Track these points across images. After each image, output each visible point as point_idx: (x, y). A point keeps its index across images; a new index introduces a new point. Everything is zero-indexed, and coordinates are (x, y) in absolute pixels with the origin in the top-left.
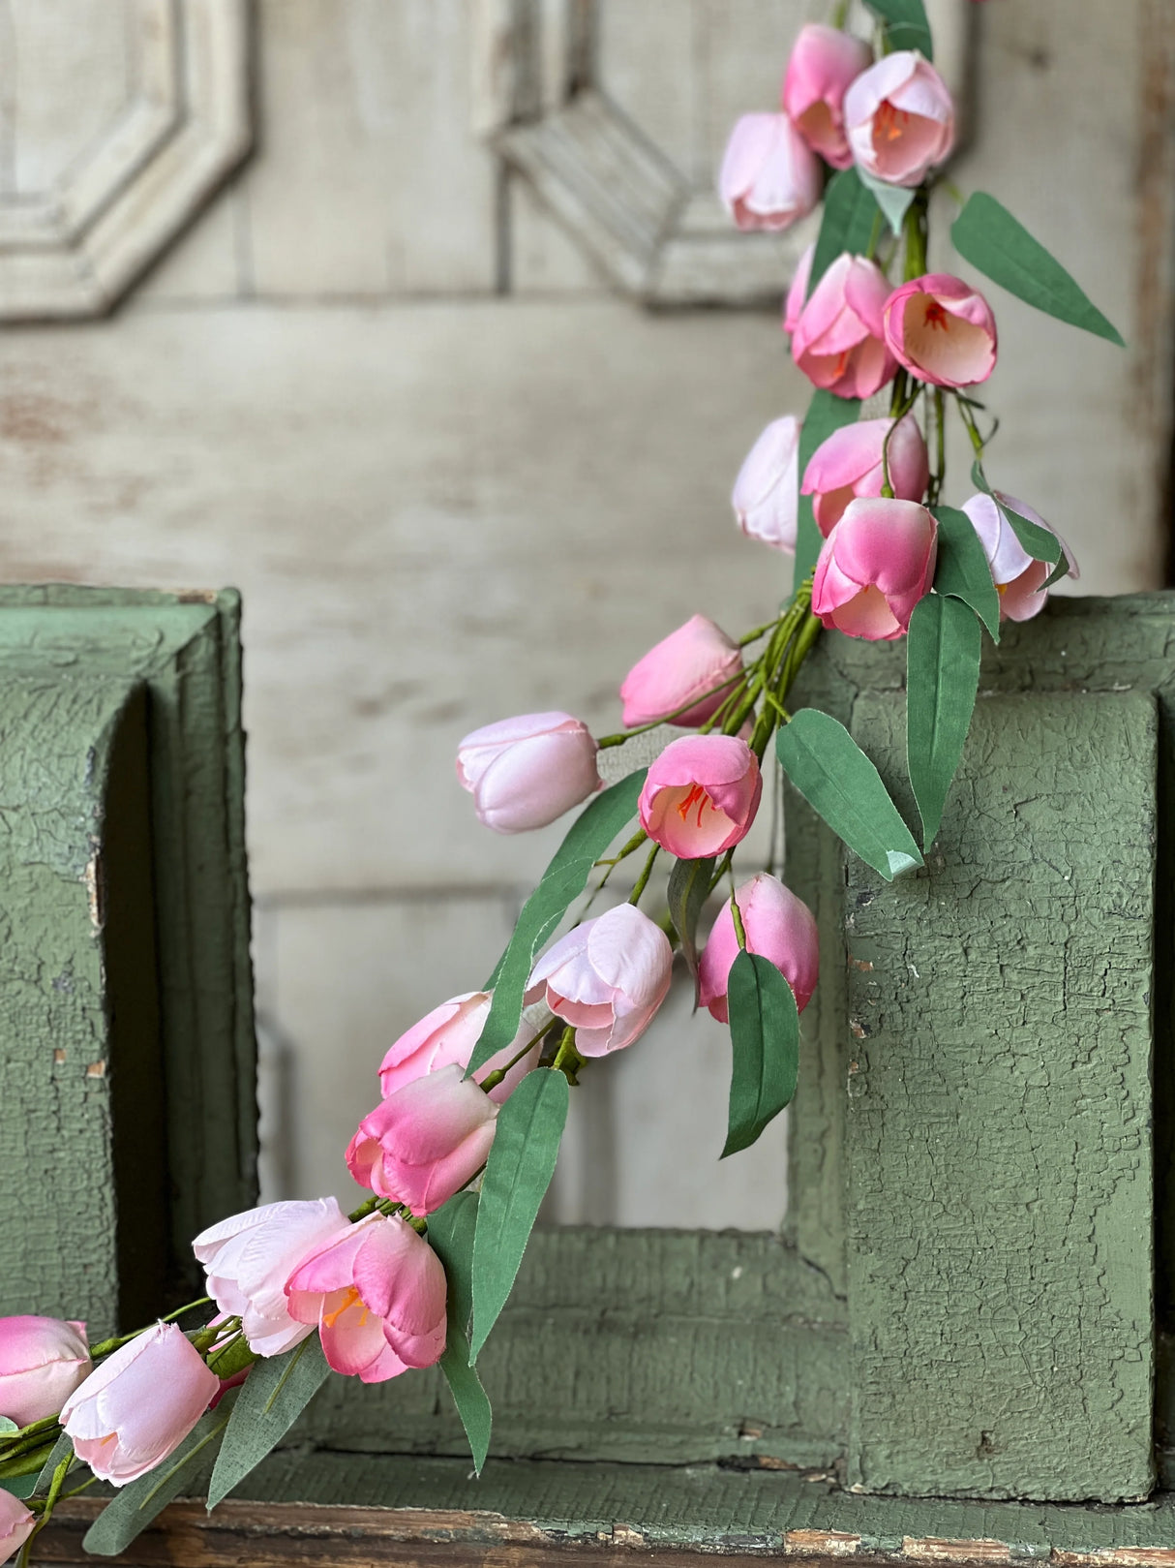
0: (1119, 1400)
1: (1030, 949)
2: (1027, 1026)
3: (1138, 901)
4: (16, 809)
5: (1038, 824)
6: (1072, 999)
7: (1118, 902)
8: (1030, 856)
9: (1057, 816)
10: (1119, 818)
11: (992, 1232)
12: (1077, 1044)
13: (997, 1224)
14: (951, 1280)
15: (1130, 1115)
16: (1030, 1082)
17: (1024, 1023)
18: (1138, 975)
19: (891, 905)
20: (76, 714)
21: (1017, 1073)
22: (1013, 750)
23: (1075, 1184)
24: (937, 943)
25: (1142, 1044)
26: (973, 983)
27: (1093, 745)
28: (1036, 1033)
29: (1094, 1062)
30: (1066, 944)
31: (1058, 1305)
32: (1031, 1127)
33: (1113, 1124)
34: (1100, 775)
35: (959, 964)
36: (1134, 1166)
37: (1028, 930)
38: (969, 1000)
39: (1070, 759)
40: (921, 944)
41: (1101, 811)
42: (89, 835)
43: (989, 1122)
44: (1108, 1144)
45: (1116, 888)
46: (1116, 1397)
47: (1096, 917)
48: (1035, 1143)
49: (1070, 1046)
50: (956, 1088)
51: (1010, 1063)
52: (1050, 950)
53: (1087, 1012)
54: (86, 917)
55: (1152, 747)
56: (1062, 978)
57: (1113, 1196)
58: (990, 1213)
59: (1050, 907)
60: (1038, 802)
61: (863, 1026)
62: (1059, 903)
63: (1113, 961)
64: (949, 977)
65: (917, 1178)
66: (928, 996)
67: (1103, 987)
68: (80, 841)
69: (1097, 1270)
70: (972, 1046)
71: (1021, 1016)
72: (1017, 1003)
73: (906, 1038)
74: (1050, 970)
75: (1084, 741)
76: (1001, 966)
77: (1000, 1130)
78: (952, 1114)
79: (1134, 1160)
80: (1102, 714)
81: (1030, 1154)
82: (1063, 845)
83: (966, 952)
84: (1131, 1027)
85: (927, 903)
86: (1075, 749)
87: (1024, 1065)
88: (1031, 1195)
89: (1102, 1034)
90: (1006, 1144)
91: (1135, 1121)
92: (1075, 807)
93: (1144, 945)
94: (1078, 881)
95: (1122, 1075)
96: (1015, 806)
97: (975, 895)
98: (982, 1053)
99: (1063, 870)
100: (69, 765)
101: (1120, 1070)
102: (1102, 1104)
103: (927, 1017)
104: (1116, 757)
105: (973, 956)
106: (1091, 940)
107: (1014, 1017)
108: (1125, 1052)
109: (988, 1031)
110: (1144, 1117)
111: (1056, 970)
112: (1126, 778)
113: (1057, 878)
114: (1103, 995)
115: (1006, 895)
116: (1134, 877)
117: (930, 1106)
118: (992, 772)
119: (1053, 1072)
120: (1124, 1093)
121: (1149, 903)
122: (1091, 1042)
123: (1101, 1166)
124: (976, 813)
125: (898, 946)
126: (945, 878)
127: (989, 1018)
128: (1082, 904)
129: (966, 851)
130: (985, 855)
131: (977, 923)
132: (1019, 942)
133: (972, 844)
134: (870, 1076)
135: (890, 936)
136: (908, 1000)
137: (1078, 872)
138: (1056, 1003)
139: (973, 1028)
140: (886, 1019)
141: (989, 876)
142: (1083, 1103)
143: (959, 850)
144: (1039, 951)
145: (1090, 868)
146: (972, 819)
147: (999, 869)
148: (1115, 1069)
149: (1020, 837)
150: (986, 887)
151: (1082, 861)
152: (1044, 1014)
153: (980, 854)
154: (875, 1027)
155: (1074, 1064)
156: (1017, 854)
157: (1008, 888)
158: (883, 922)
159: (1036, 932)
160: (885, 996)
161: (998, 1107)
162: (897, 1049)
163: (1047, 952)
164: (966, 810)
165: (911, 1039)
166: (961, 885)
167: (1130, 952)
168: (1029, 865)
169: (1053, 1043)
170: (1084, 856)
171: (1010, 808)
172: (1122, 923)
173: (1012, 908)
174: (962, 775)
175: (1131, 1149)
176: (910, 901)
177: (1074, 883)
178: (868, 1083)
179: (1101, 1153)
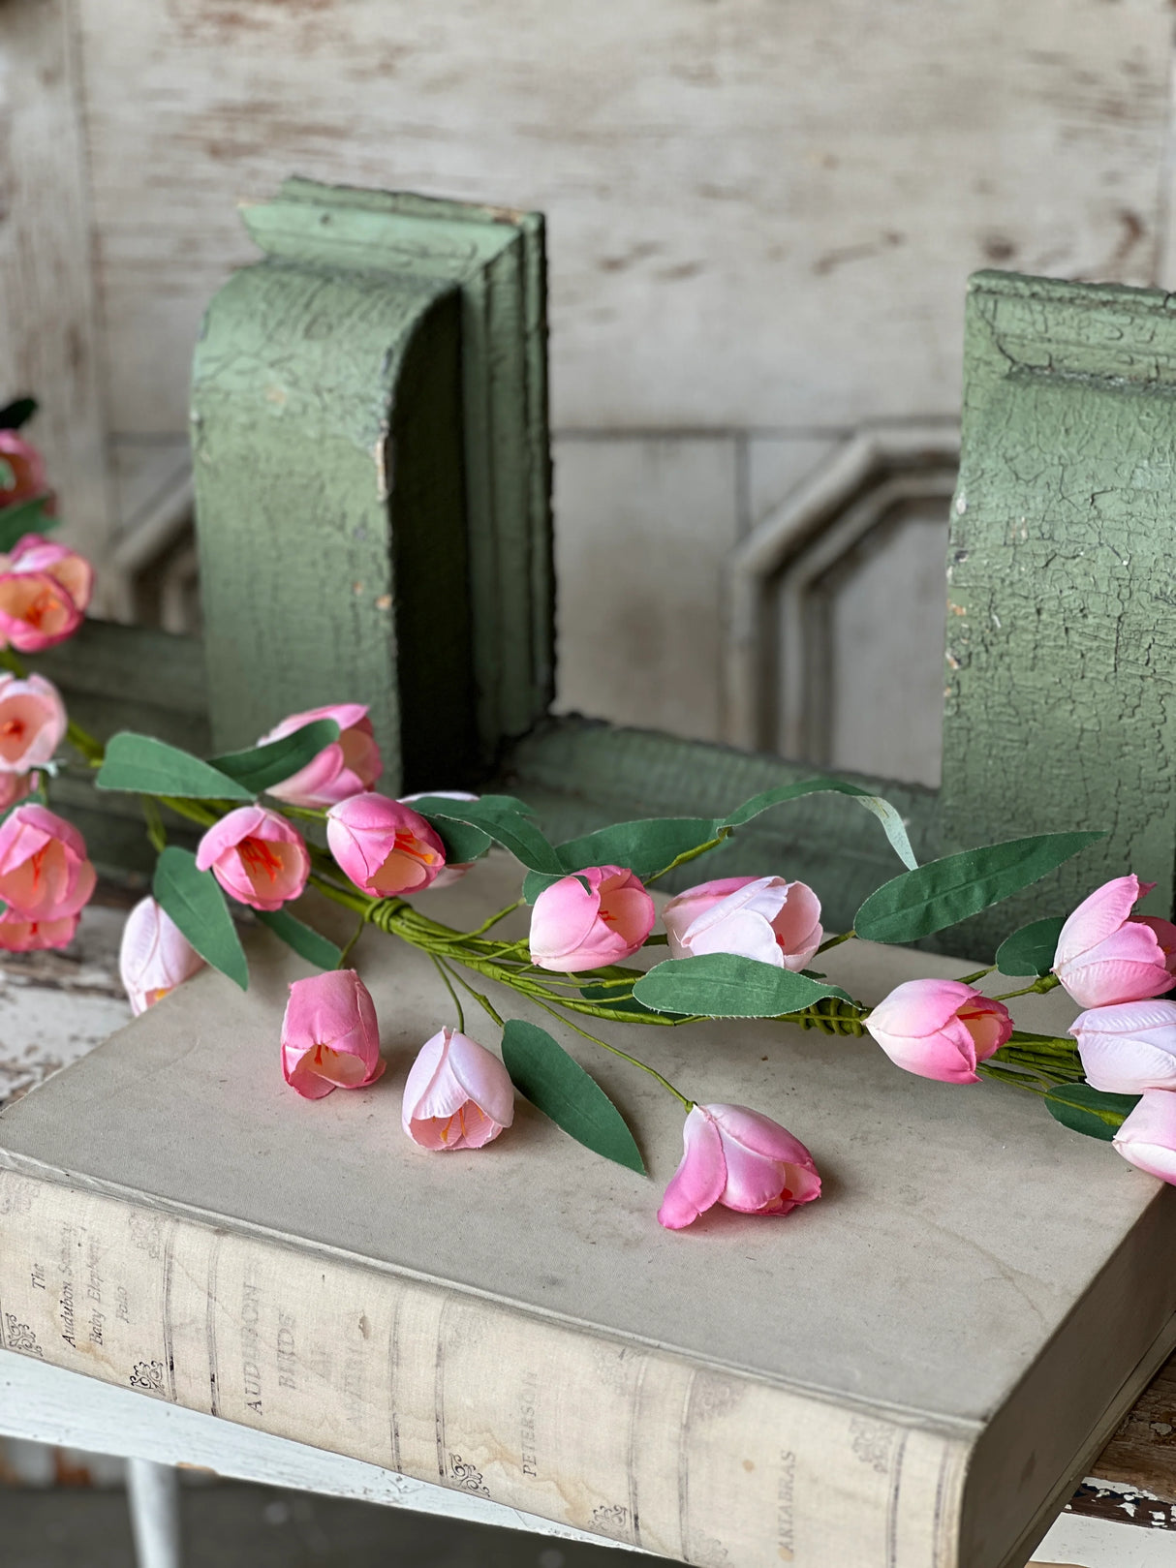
1: (1090, 617)
2: (1085, 680)
4: (330, 390)
5: (1109, 513)
6: (1122, 663)
7: (1164, 589)
8: (1097, 541)
9: (1124, 508)
12: (1124, 701)
15: (1164, 764)
16: (1085, 726)
17: (1083, 677)
18: (1174, 652)
19: (982, 565)
20: (386, 316)
21: (1075, 717)
22: (1105, 444)
23: (1117, 813)
24: (1016, 601)
26: (1043, 638)
28: (1091, 687)
29: (1137, 718)
30: (1119, 618)
32: (1085, 762)
33: (1150, 771)
34: (1170, 477)
35: (1033, 621)
36: (1164, 806)
37: (1090, 601)
38: (1040, 652)
39: (1149, 459)
40: (1003, 600)
41: (1162, 509)
42: (379, 421)
43: (1051, 753)
44: (1144, 785)
45: (1164, 577)
47: (1145, 599)
48: (1087, 775)
49: (1119, 701)
50: (1027, 721)
51: (1070, 707)
52: (1106, 622)
53: (1132, 676)
54: (375, 483)
56: (1114, 645)
57: (1146, 828)
58: (1048, 825)
59: (1109, 586)
60: (1113, 493)
61: (955, 660)
62: (1116, 583)
63: (1156, 638)
64: (1025, 630)
66: (1008, 642)
67: (1147, 657)
68: (373, 424)
70: (1041, 689)
71: (1080, 672)
72: (1077, 660)
73: (989, 674)
74: (1105, 638)
75: (1166, 443)
76: (1067, 629)
77: (1059, 761)
78: (1022, 742)
79: (1165, 801)
81: (1082, 783)
82: (1126, 534)
83: (1039, 612)
84: (1168, 694)
85: (1010, 567)
86: (1156, 450)
87: (1081, 710)
88: (1082, 816)
89: (1144, 696)
90: (1063, 772)
91: (1167, 770)
92: (1142, 503)
94: (1134, 567)
95: (1159, 731)
96: (1093, 496)
97: (1050, 566)
98: (1048, 697)
99: (1123, 555)
100: (371, 359)
101: (1157, 727)
102: (1142, 753)
103: (1007, 659)
105: (1044, 616)
106: (1139, 618)
107: (1075, 672)
108: (1162, 713)
109: (1053, 679)
111: (1109, 638)
113: (1117, 562)
114: (1147, 664)
115: (1075, 569)
117: (1005, 732)
119: (1103, 721)
120: (1159, 746)
122: (1135, 701)
123: (1138, 802)
124: (1060, 497)
125: (986, 599)
126: (1027, 548)
127: (1053, 668)
128: (1135, 586)
129: (1046, 528)
130: (1061, 534)
131: (1049, 590)
132: (1081, 611)
133: (1052, 523)
134: (960, 700)
135: (979, 590)
136: (992, 644)
137: (1135, 559)
138: (1108, 665)
139: (1042, 675)
140: (974, 657)
141: (1063, 552)
142: (1126, 749)
143: (1040, 527)
144: (1097, 620)
145: (1144, 558)
146: (1055, 502)
147: (1071, 548)
148: (1153, 726)
149: (1091, 522)
150: (1058, 560)
151: (1139, 550)
152: (1098, 672)
153: (1056, 533)
154: (965, 661)
155: (1120, 717)
156: (1087, 536)
157: (1077, 564)
158: (975, 577)
159: (1095, 604)
160: (974, 637)
161: (1058, 741)
162: (982, 682)
163: (1103, 623)
164: (1052, 493)
165: (993, 677)
166: (1039, 556)
167: (1170, 632)
168: (1096, 547)
169: (1105, 697)
170: (1142, 546)
171: (1087, 495)
172: (1165, 607)
173: (1079, 581)
174: (1056, 461)
175: (1162, 792)
176: (997, 563)
177: (1130, 568)
178: (958, 706)
179: (1139, 791)
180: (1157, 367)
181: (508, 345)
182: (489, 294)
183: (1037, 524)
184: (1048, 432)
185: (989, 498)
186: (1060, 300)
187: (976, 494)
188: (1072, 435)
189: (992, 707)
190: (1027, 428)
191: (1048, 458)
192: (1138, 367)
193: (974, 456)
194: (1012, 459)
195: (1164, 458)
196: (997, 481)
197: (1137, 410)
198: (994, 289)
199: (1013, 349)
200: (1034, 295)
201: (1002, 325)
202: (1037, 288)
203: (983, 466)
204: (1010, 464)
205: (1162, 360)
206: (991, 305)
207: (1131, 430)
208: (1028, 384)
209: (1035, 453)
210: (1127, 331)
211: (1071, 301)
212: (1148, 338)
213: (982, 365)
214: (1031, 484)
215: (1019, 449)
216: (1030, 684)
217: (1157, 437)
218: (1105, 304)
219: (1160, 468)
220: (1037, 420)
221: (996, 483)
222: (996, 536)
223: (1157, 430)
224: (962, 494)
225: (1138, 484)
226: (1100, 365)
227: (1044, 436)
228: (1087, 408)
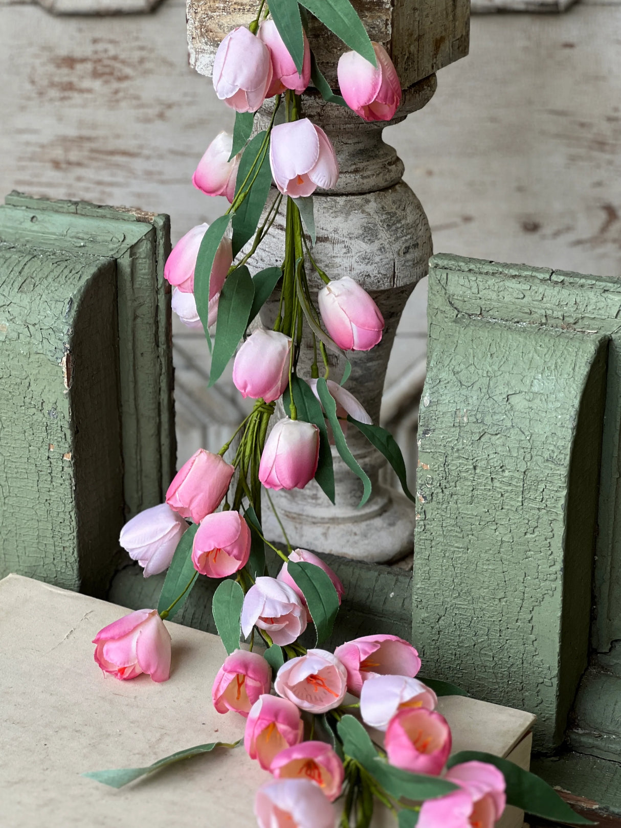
0: (540, 704)
1: (507, 471)
2: (503, 510)
3: (562, 456)
4: (34, 325)
5: (518, 407)
6: (526, 500)
7: (552, 455)
8: (511, 424)
9: (526, 403)
10: (559, 410)
11: (482, 609)
12: (528, 524)
13: (484, 606)
14: (461, 630)
15: (553, 564)
16: (503, 539)
17: (502, 509)
18: (558, 494)
19: (439, 438)
20: (69, 279)
21: (497, 533)
22: (515, 364)
23: (524, 593)
24: (460, 461)
25: (560, 529)
26: (478, 484)
27: (556, 367)
28: (507, 515)
29: (536, 534)
30: (524, 472)
31: (512, 651)
32: (504, 561)
33: (544, 567)
34: (554, 386)
35: (471, 474)
36: (553, 589)
37: (506, 461)
38: (475, 492)
39: (542, 374)
40: (453, 460)
41: (550, 405)
42: (64, 343)
43: (482, 555)
44: (541, 576)
45: (552, 448)
46: (539, 702)
47: (540, 461)
48: (505, 569)
49: (525, 524)
50: (468, 535)
51: (494, 527)
52: (516, 474)
53: (533, 509)
54: (62, 383)
55: (585, 373)
56: (522, 489)
57: (542, 603)
58: (481, 600)
59: (518, 452)
60: (521, 395)
61: (423, 497)
62: (522, 450)
63: (547, 485)
64: (466, 479)
65: (446, 577)
66: (455, 487)
67: (542, 497)
68: (61, 346)
69: (533, 637)
70: (476, 516)
71: (501, 505)
72: (499, 498)
73: (444, 506)
74: (516, 484)
75: (552, 364)
76: (492, 478)
77: (488, 560)
78: (464, 548)
79: (554, 586)
80: (567, 350)
81: (502, 575)
82: (528, 420)
83: (475, 468)
84: (554, 519)
85: (457, 440)
86: (546, 368)
87: (501, 529)
88: (502, 595)
89: (540, 521)
90: (490, 567)
91: (555, 567)
92: (537, 401)
93: (563, 480)
94: (533, 441)
95: (549, 543)
96: (508, 396)
97: (482, 439)
98: (480, 520)
99: (527, 433)
100: (60, 305)
101: (549, 541)
102: (538, 556)
103: (455, 497)
104: (566, 376)
105: (478, 471)
106: (537, 472)
107: (497, 505)
108: (552, 531)
109: (484, 510)
110: (559, 566)
111: (518, 484)
112: (567, 388)
113: (523, 438)
114: (542, 501)
115: (497, 442)
116: (561, 443)
117: (454, 542)
118: (501, 375)
119: (515, 536)
120: (550, 552)
121: (568, 458)
122: (535, 524)
123: (537, 587)
124: (488, 397)
125: (442, 459)
126: (467, 428)
127: (485, 503)
128: (534, 453)
129: (479, 416)
130: (488, 420)
131: (481, 454)
132: (501, 467)
133: (483, 413)
134: (426, 522)
135: (437, 454)
136: (446, 488)
137: (534, 436)
138: (518, 501)
139: (477, 507)
140: (434, 495)
141: (490, 431)
142: (529, 553)
143: (475, 415)
144: (511, 474)
145: (540, 435)
146: (484, 400)
147: (495, 428)
148: (546, 539)
149: (507, 413)
150: (487, 436)
151: (536, 431)
152: (512, 506)
153: (486, 419)
154: (429, 498)
155: (526, 534)
156: (504, 421)
157: (498, 439)
158: (436, 446)
159: (510, 464)
160: (435, 483)
161: (488, 548)
162: (439, 511)
163: (514, 475)
164: (483, 394)
165: (446, 507)
166: (475, 433)
167: (556, 482)
168: (510, 428)
169: (516, 521)
170: (538, 429)
171: (505, 396)
172: (553, 466)
173: (499, 449)
174: (485, 375)
175: (551, 581)
176: (449, 438)
177: (531, 441)
178: (425, 525)
179: (537, 580)
180: (546, 316)
181: (146, 296)
182: (133, 265)
183: (474, 413)
184: (480, 356)
185: (444, 397)
186: (487, 273)
187: (436, 395)
188: (495, 358)
189: (445, 527)
190: (467, 353)
191: (480, 372)
192: (535, 316)
193: (435, 370)
194: (458, 373)
195: (551, 373)
196: (449, 386)
197: (534, 343)
198: (446, 266)
199: (458, 304)
200: (470, 270)
201: (451, 289)
202: (472, 266)
203: (440, 377)
204: (457, 376)
205: (550, 312)
206: (444, 276)
207: (531, 355)
208: (467, 326)
209: (472, 369)
210: (527, 293)
211: (493, 274)
212: (540, 298)
213: (439, 313)
214: (469, 388)
215: (462, 366)
216: (469, 513)
217: (547, 360)
218: (514, 277)
219: (548, 379)
220: (473, 348)
221: (448, 388)
222: (448, 420)
223: (547, 356)
224: (427, 394)
225: (535, 389)
226: (511, 314)
227: (477, 358)
228: (504, 341)
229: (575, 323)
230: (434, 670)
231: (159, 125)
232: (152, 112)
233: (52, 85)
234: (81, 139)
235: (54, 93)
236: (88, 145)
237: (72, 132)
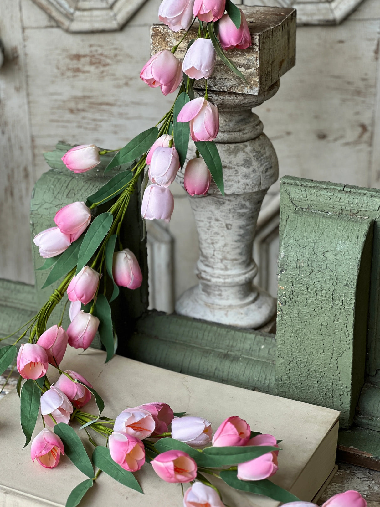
0: (342, 404)
1: (324, 290)
3: (353, 283)
5: (329, 258)
6: (334, 305)
7: (347, 282)
8: (326, 267)
9: (333, 256)
10: (350, 260)
11: (311, 358)
12: (335, 316)
13: (313, 357)
14: (301, 368)
15: (348, 336)
16: (322, 324)
17: (322, 309)
18: (351, 302)
19: (289, 274)
20: (93, 190)
21: (319, 321)
22: (327, 236)
23: (333, 350)
24: (300, 285)
25: (351, 319)
26: (309, 297)
27: (348, 237)
28: (324, 312)
29: (339, 322)
30: (333, 291)
31: (327, 379)
32: (323, 335)
33: (343, 338)
34: (348, 247)
35: (306, 292)
36: (348, 349)
37: (324, 286)
38: (308, 301)
39: (341, 241)
40: (296, 285)
41: (346, 257)
43: (312, 332)
44: (342, 342)
45: (347, 279)
46: (341, 404)
47: (341, 285)
48: (323, 339)
49: (333, 316)
50: (304, 322)
51: (318, 318)
52: (329, 292)
53: (338, 309)
55: (363, 241)
56: (332, 299)
57: (343, 355)
58: (311, 354)
59: (330, 281)
60: (330, 252)
61: (281, 303)
62: (332, 280)
63: (345, 297)
64: (303, 294)
65: (293, 342)
66: (298, 298)
67: (342, 303)
69: (338, 372)
70: (308, 312)
71: (321, 307)
72: (320, 304)
73: (292, 308)
74: (329, 297)
75: (346, 236)
76: (316, 294)
77: (314, 334)
78: (302, 328)
79: (348, 347)
80: (354, 228)
81: (322, 341)
82: (335, 265)
83: (308, 289)
84: (349, 314)
85: (298, 275)
86: (343, 238)
87: (321, 319)
88: (322, 351)
89: (341, 315)
90: (316, 338)
91: (349, 338)
92: (339, 255)
93: (353, 295)
94: (337, 275)
96: (324, 252)
97: (311, 275)
98: (311, 314)
99: (334, 272)
101: (346, 325)
102: (341, 332)
103: (297, 303)
104: (353, 242)
105: (309, 290)
106: (339, 291)
107: (319, 307)
108: (347, 320)
109: (312, 309)
110: (351, 337)
112: (354, 249)
113: (332, 274)
114: (342, 305)
115: (319, 276)
116: (352, 277)
117: (297, 325)
118: (320, 242)
119: (328, 322)
120: (346, 330)
121: (355, 284)
122: (339, 317)
123: (340, 347)
124: (314, 253)
125: (290, 284)
126: (303, 269)
127: (313, 306)
128: (338, 281)
129: (309, 263)
130: (314, 265)
131: (311, 282)
132: (321, 289)
133: (311, 261)
134: (283, 315)
135: (288, 282)
136: (293, 298)
137: (338, 273)
138: (330, 305)
139: (309, 308)
140: (287, 302)
141: (315, 270)
142: (336, 331)
143: (307, 262)
144: (326, 292)
145: (341, 273)
146: (312, 255)
147: (318, 269)
148: (344, 324)
149: (324, 261)
150: (313, 273)
151: (339, 270)
152: (327, 308)
153: (313, 264)
154: (284, 303)
155: (334, 321)
156: (322, 265)
157: (319, 274)
158: (287, 278)
159: (326, 287)
160: (287, 296)
161: (314, 328)
162: (289, 310)
163: (328, 292)
164: (311, 252)
165: (293, 308)
166: (307, 271)
167: (349, 296)
168: (325, 269)
169: (329, 315)
170: (340, 269)
171: (322, 253)
172: (348, 288)
173: (320, 279)
174: (312, 242)
175: (347, 344)
176: (294, 274)
177: (336, 276)
178: (282, 317)
179: (340, 344)
180: (342, 209)
183: (307, 261)
184: (309, 231)
185: (291, 253)
186: (311, 187)
187: (287, 252)
188: (317, 233)
189: (293, 318)
190: (302, 230)
191: (309, 240)
192: (336, 209)
193: (286, 239)
194: (298, 241)
195: (346, 241)
196: (293, 247)
197: (336, 225)
198: (289, 183)
199: (296, 203)
200: (302, 185)
201: (292, 195)
202: (303, 183)
203: (289, 243)
204: (297, 242)
205: (343, 207)
206: (289, 188)
207: (335, 231)
208: (302, 215)
209: (305, 238)
210: (332, 197)
211: (314, 187)
212: (338, 200)
213: (286, 207)
214: (304, 249)
215: (300, 237)
216: (305, 311)
217: (344, 234)
218: (325, 189)
219: (345, 244)
220: (305, 228)
221: (293, 248)
222: (293, 265)
223: (343, 232)
224: (282, 252)
225: (338, 249)
226: (324, 208)
227: (308, 233)
228: (321, 223)
229: (357, 213)
230: (287, 388)
231: (126, 89)
232: (122, 82)
233: (68, 69)
234: (85, 97)
235: (70, 74)
236: (88, 100)
237: (79, 94)
